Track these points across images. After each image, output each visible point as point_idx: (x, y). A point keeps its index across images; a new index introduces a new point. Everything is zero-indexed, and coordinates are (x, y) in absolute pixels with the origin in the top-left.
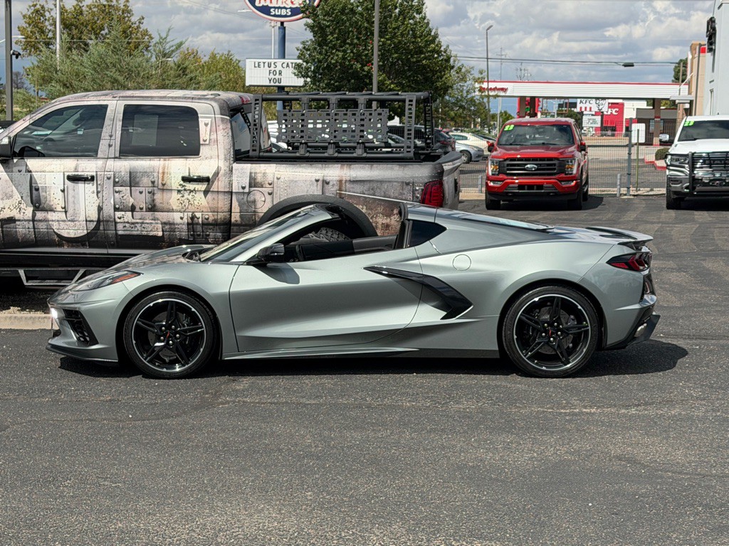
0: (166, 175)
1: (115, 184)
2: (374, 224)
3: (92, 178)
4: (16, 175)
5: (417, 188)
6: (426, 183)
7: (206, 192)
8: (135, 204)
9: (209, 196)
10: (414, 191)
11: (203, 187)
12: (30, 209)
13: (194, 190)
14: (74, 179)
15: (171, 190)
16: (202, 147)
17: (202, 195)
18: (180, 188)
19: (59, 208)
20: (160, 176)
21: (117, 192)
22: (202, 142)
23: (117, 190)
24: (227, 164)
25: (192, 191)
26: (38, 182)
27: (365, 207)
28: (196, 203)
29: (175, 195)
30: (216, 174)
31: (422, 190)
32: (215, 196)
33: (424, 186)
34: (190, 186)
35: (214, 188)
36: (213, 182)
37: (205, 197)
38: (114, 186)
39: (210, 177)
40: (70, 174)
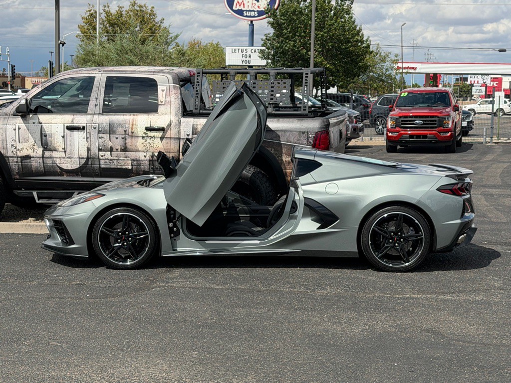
0: (134, 126)
1: (99, 132)
2: (280, 162)
3: (83, 128)
4: (31, 126)
5: (310, 136)
6: (317, 132)
7: (162, 138)
8: (113, 146)
9: (164, 141)
10: (308, 138)
11: (160, 134)
12: (41, 149)
13: (154, 136)
14: (71, 128)
15: (138, 136)
16: (159, 106)
17: (159, 140)
18: (144, 135)
19: (60, 149)
20: (130, 126)
21: (100, 138)
22: (160, 103)
23: (100, 136)
24: (177, 118)
25: (152, 137)
26: (46, 130)
27: (273, 149)
28: (155, 146)
29: (140, 140)
30: (169, 125)
31: (314, 137)
32: (168, 141)
33: (316, 134)
34: (151, 134)
35: (168, 135)
36: (167, 131)
37: (161, 141)
38: (98, 134)
39: (165, 128)
40: (68, 125)
